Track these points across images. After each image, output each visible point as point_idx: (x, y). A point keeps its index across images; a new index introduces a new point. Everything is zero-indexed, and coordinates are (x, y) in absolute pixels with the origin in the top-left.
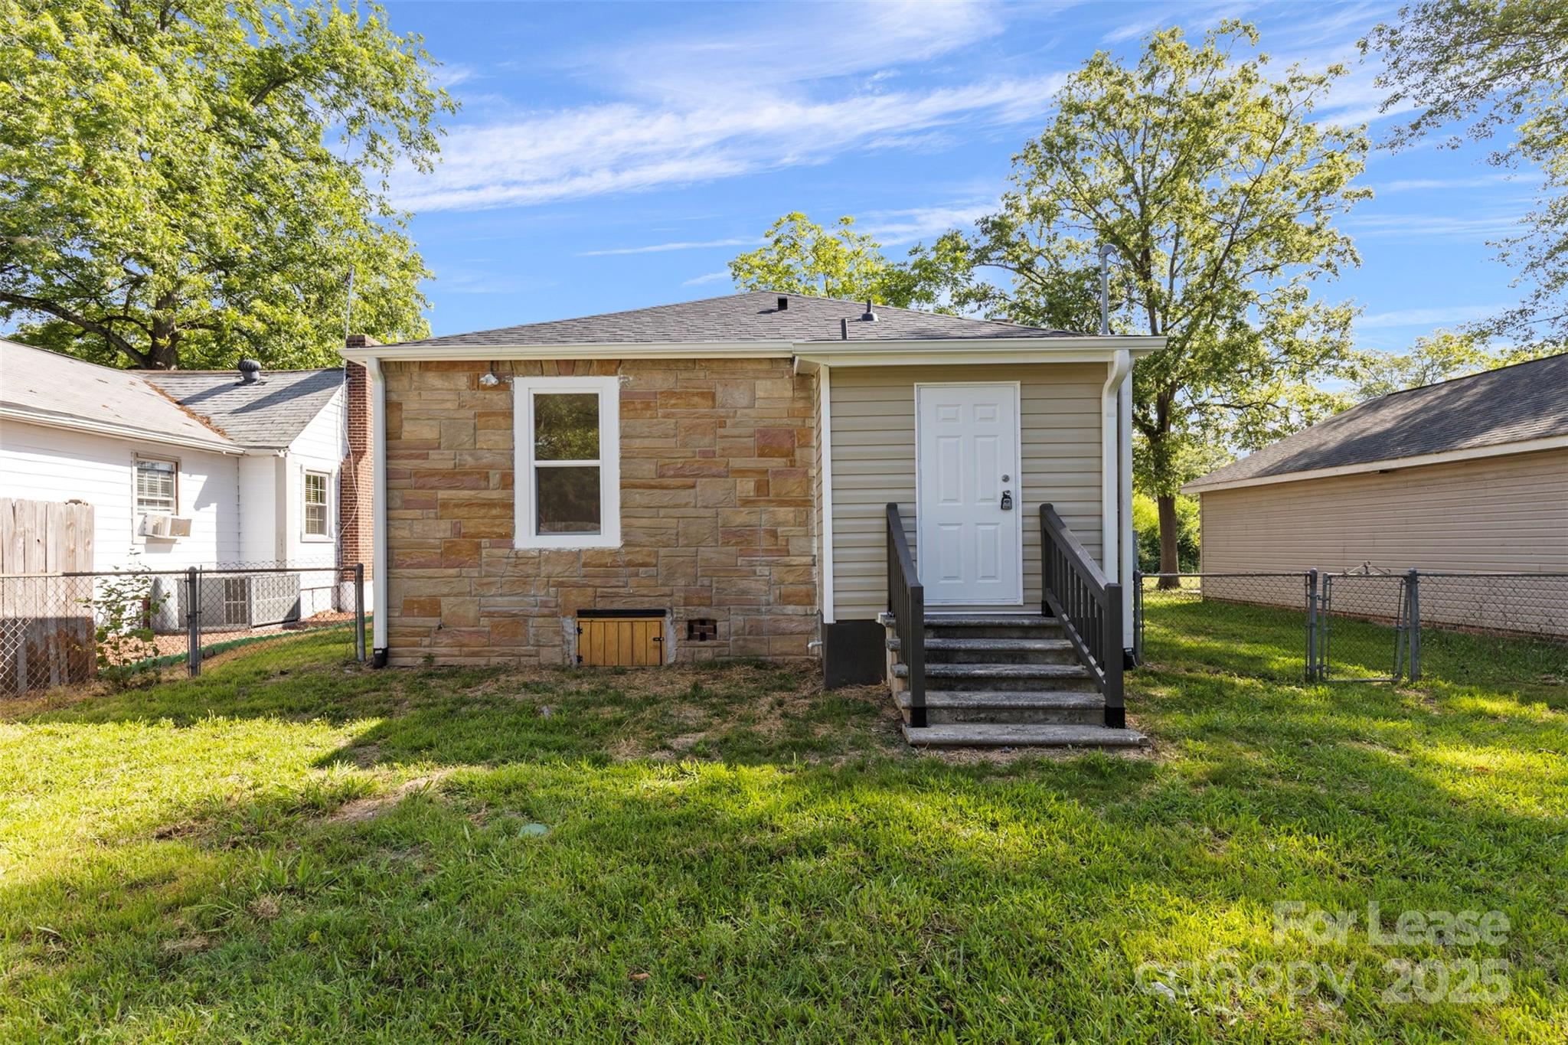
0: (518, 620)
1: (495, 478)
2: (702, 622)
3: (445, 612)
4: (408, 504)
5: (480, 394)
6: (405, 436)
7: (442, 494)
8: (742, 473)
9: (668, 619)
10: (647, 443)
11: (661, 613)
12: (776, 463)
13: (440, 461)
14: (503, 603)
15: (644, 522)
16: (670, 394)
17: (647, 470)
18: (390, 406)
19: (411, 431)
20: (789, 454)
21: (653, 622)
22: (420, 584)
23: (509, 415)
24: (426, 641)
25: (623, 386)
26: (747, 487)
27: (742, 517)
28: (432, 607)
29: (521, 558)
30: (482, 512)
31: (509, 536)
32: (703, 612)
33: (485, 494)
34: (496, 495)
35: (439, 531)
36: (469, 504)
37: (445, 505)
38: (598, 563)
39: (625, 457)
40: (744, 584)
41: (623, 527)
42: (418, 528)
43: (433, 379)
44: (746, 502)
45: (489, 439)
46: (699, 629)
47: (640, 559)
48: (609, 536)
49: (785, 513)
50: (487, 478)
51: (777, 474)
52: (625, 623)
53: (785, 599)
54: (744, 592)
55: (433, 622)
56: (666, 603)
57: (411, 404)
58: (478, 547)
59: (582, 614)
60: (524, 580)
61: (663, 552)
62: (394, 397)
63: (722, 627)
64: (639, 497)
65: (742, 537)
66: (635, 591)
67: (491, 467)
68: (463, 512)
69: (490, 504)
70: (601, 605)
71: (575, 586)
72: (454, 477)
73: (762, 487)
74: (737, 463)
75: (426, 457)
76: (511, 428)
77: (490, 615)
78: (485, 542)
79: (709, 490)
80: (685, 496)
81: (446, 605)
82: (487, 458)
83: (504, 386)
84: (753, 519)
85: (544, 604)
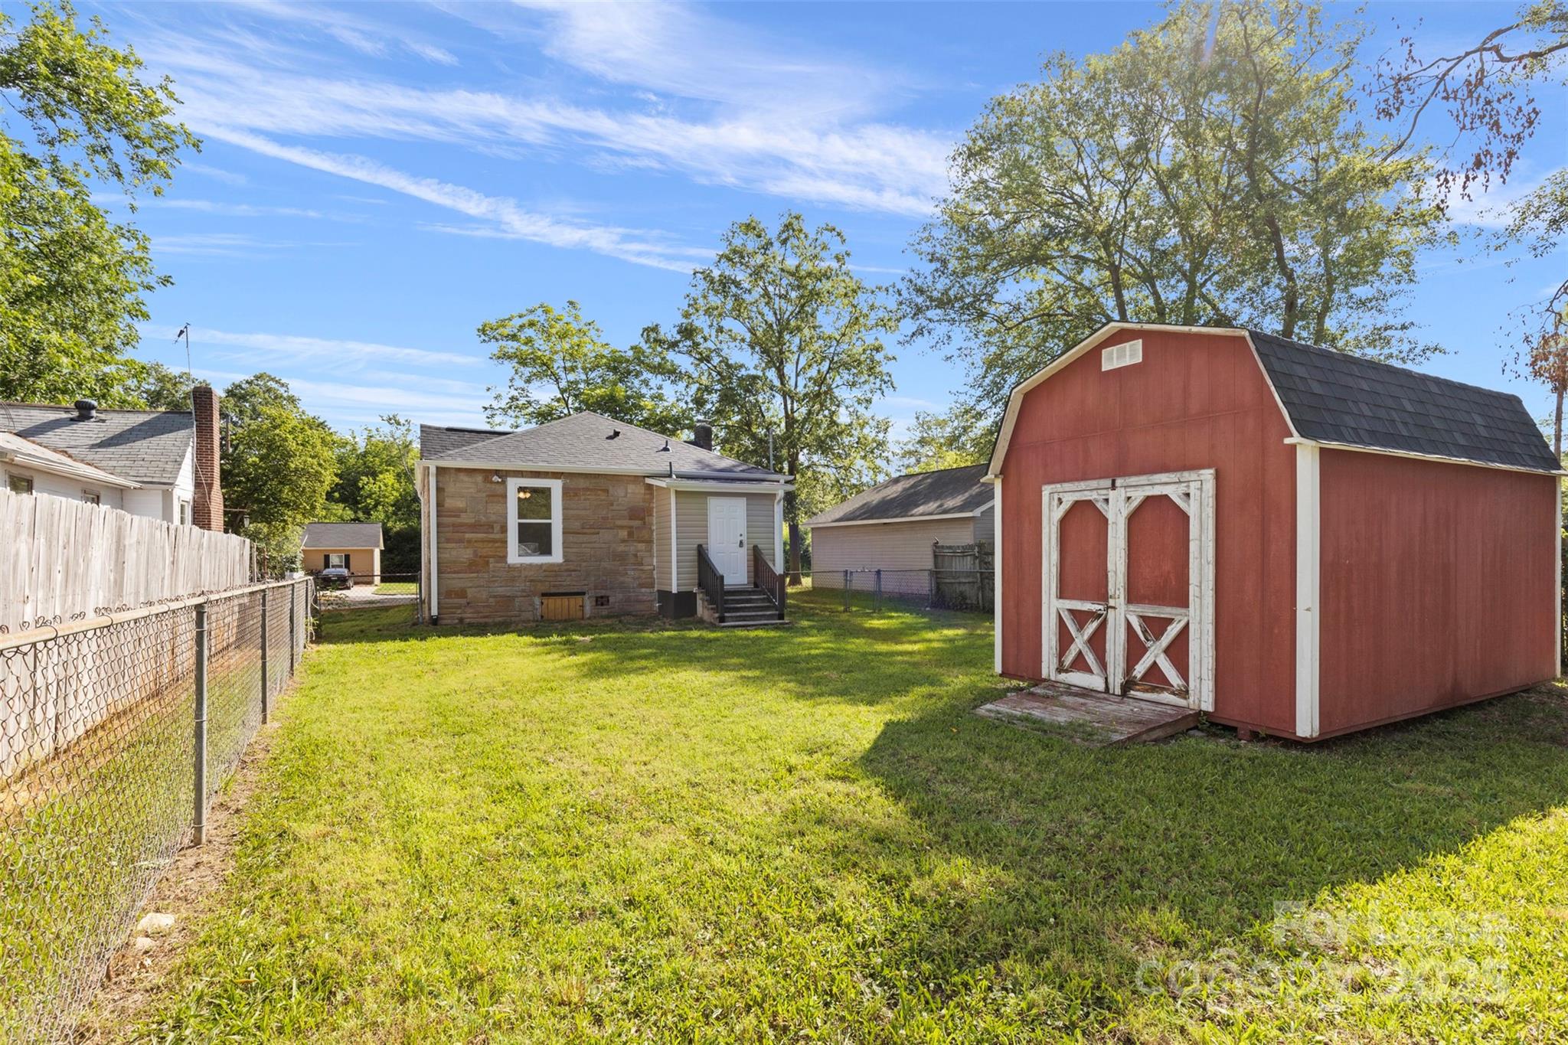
0: (510, 599)
1: (497, 528)
2: (602, 597)
3: (469, 596)
4: (448, 541)
5: (488, 485)
6: (446, 505)
7: (467, 536)
8: (622, 527)
9: (586, 596)
10: (575, 512)
11: (584, 594)
12: (637, 523)
13: (466, 519)
14: (501, 591)
15: (574, 550)
16: (587, 489)
17: (576, 525)
18: (439, 490)
19: (449, 503)
20: (643, 519)
21: (579, 598)
22: (456, 582)
23: (505, 496)
24: (459, 611)
25: (564, 484)
26: (624, 534)
27: (621, 548)
28: (462, 594)
29: (512, 568)
30: (490, 545)
31: (505, 557)
32: (603, 593)
33: (492, 536)
34: (498, 536)
35: (466, 554)
36: (483, 541)
37: (469, 541)
38: (551, 569)
39: (565, 519)
40: (622, 579)
41: (564, 552)
42: (454, 553)
43: (463, 477)
44: (623, 541)
45: (494, 508)
46: (601, 601)
47: (572, 568)
48: (557, 556)
49: (641, 546)
50: (492, 527)
51: (637, 528)
52: (565, 599)
53: (641, 586)
54: (623, 583)
55: (463, 601)
56: (585, 589)
57: (451, 488)
58: (487, 563)
59: (544, 595)
60: (513, 579)
61: (584, 564)
62: (441, 485)
63: (611, 600)
64: (571, 538)
65: (622, 558)
66: (568, 583)
67: (495, 522)
68: (480, 545)
69: (494, 541)
70: (553, 590)
71: (541, 581)
72: (475, 527)
73: (630, 534)
74: (619, 523)
75: (458, 516)
76: (506, 503)
77: (495, 597)
78: (491, 560)
79: (606, 535)
80: (594, 538)
81: (470, 593)
82: (493, 518)
83: (504, 483)
84: (627, 549)
85: (523, 591)
